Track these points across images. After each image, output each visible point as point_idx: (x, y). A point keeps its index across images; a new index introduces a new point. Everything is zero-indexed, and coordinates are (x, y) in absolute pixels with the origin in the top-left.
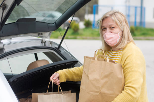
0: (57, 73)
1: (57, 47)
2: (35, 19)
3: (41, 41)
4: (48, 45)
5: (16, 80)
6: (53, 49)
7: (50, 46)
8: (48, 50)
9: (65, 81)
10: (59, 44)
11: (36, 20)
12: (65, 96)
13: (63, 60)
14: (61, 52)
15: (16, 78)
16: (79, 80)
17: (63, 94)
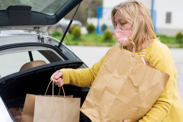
0: (59, 71)
1: (58, 45)
2: (30, 8)
3: (37, 37)
4: (46, 42)
5: (4, 82)
6: (52, 47)
7: (49, 43)
8: (46, 48)
9: (69, 83)
10: (60, 41)
11: (32, 10)
12: (68, 101)
13: (64, 60)
14: (62, 51)
15: (5, 80)
16: (83, 85)
17: (65, 98)
